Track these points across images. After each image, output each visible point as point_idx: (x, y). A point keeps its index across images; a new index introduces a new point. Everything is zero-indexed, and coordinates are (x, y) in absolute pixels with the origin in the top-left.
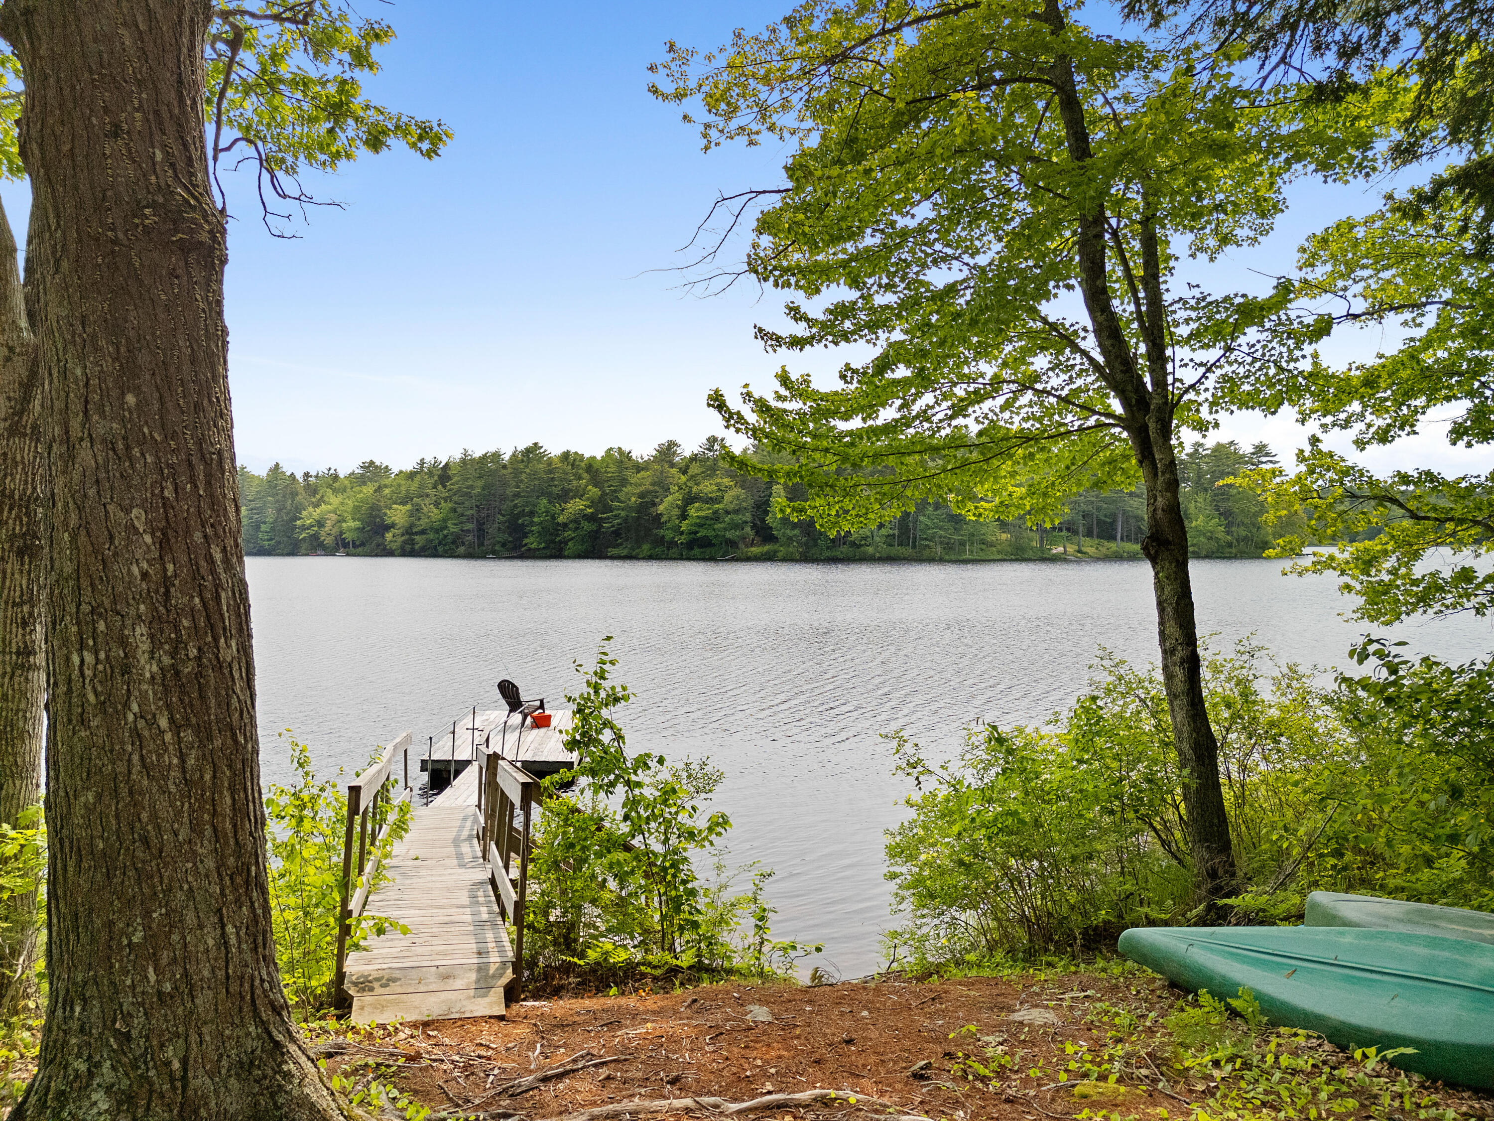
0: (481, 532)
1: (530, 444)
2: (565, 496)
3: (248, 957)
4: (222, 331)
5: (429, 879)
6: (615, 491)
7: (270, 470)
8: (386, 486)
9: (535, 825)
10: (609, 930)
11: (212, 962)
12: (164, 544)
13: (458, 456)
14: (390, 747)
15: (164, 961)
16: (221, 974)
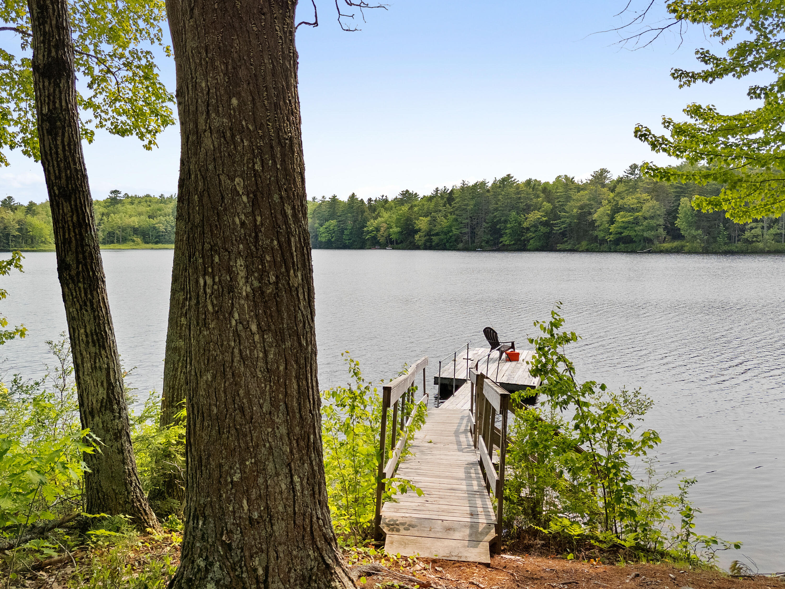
0: (473, 234)
1: (504, 175)
2: (528, 209)
3: (308, 500)
4: (294, 53)
5: (438, 457)
6: (562, 205)
7: (350, 197)
8: (415, 206)
9: (510, 427)
10: (566, 509)
11: (284, 500)
12: (254, 203)
13: (459, 185)
14: (414, 366)
15: (253, 497)
16: (290, 510)
